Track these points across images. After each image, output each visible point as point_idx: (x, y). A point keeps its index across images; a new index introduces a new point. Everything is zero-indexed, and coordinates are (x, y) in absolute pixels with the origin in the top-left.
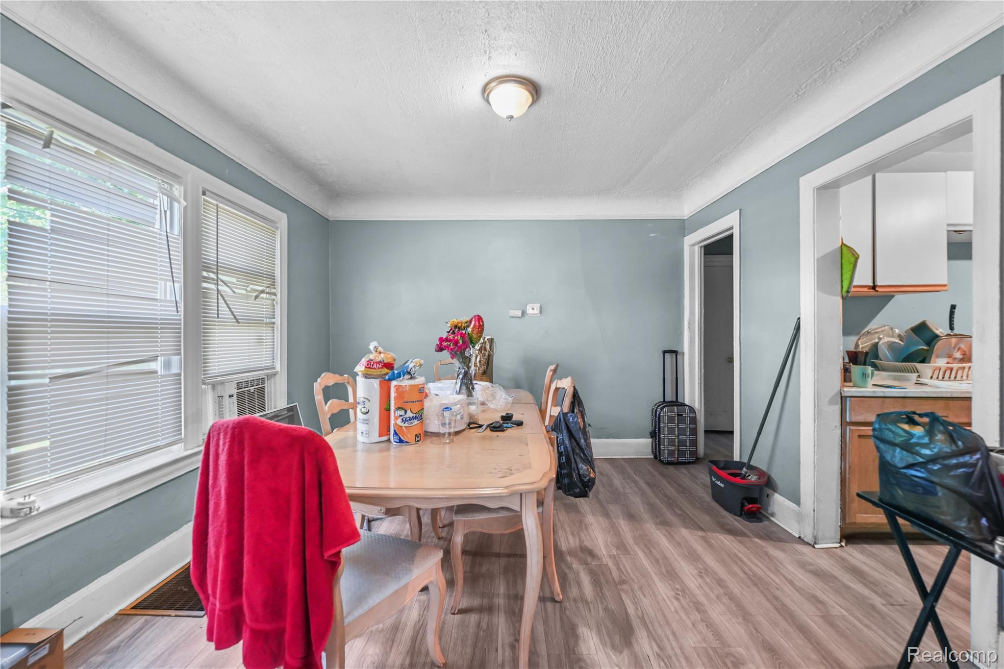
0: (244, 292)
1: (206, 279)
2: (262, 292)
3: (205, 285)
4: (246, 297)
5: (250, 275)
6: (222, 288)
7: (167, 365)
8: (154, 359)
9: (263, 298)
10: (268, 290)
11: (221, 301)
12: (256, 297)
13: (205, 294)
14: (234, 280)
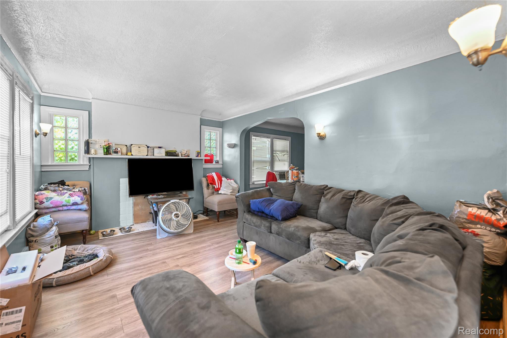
0: (281, 155)
1: (274, 153)
2: (285, 154)
3: (274, 154)
4: (282, 156)
5: (282, 151)
6: (277, 154)
7: (268, 168)
8: (266, 167)
9: (285, 156)
10: (286, 154)
11: (277, 157)
12: (284, 156)
13: (274, 156)
14: (279, 153)
